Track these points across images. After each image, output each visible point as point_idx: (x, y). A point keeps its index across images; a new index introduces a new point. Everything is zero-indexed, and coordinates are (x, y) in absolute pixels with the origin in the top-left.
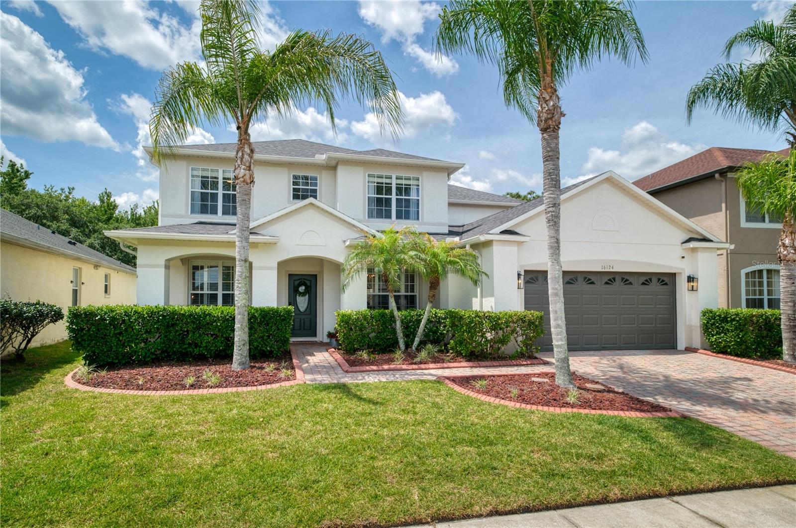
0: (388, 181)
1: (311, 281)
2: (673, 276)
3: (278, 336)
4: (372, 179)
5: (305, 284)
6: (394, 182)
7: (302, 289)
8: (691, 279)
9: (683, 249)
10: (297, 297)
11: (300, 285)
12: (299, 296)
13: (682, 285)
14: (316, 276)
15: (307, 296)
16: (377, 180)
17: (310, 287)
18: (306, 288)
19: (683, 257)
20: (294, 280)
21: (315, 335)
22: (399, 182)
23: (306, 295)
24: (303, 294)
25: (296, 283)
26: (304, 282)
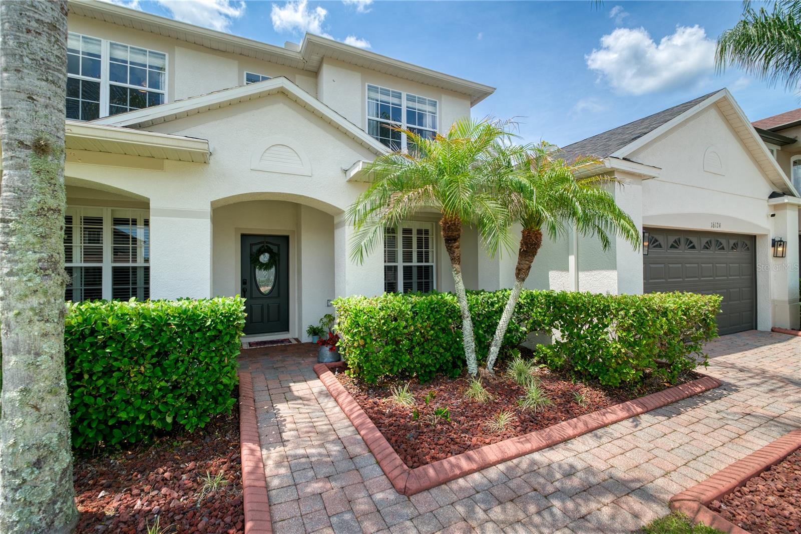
0: (396, 101)
1: (278, 246)
2: (753, 238)
3: (198, 384)
4: (373, 95)
5: (269, 251)
6: (404, 105)
7: (264, 258)
8: (774, 243)
9: (769, 205)
10: (257, 270)
11: (261, 252)
12: (260, 269)
13: (765, 252)
14: (286, 238)
15: (273, 270)
16: (380, 97)
17: (278, 254)
18: (271, 257)
19: (773, 215)
20: (252, 245)
21: (286, 328)
22: (411, 104)
23: (271, 267)
24: (266, 266)
25: (255, 249)
26: (269, 248)
